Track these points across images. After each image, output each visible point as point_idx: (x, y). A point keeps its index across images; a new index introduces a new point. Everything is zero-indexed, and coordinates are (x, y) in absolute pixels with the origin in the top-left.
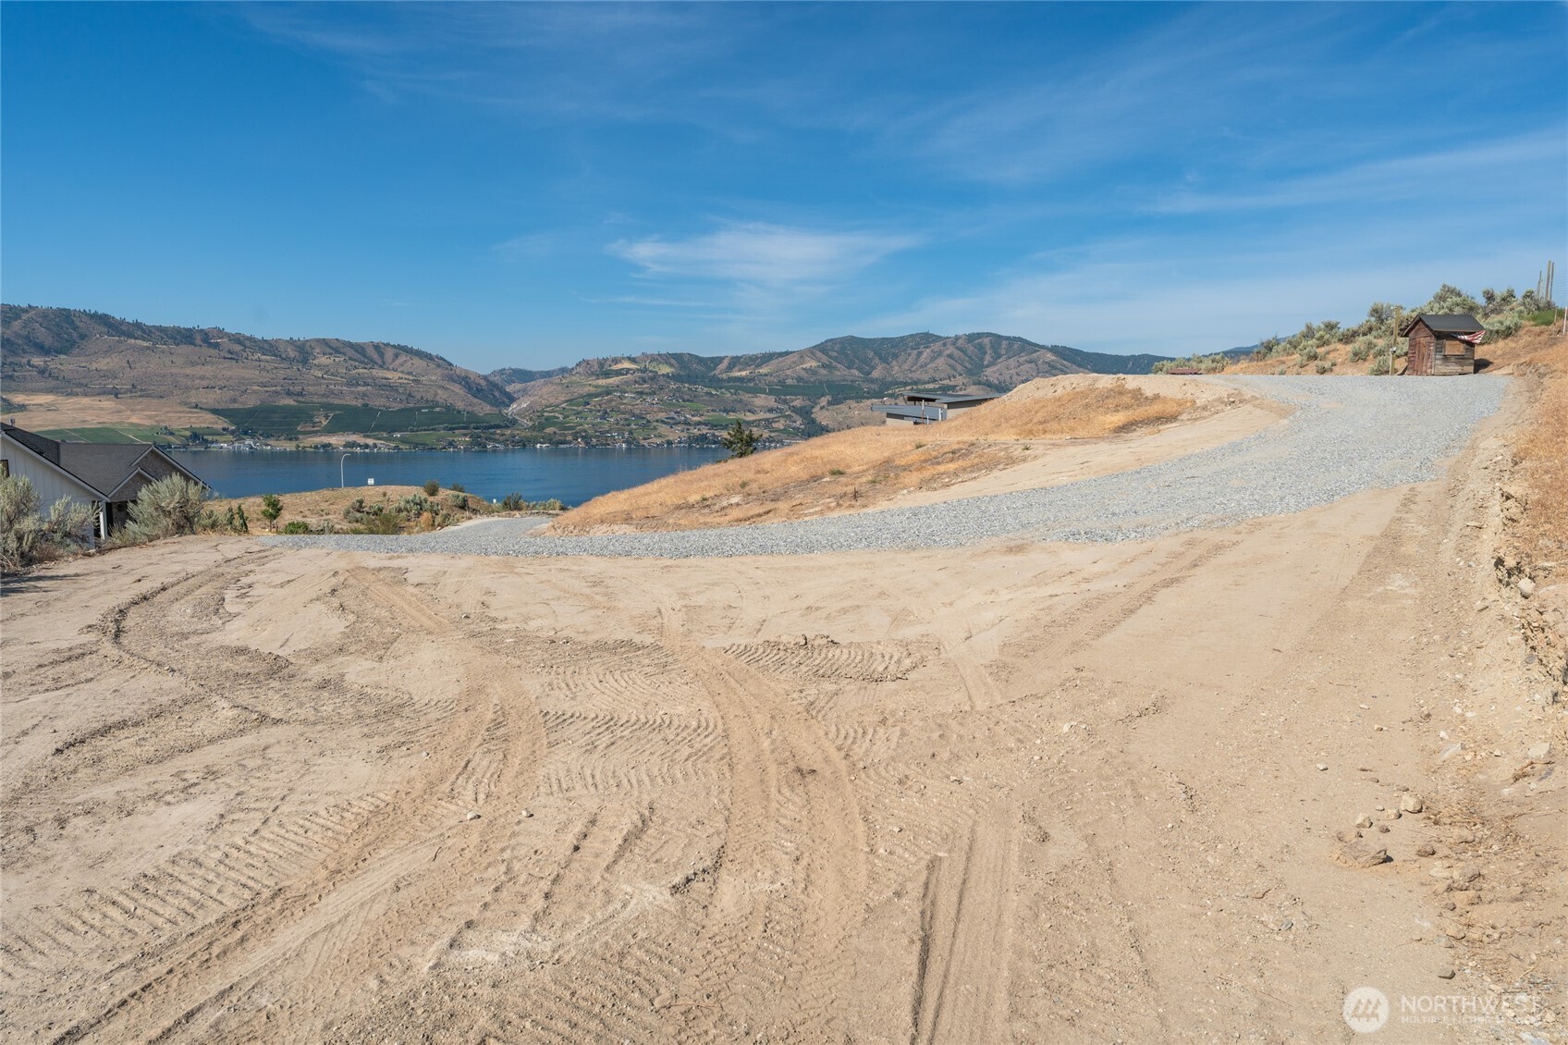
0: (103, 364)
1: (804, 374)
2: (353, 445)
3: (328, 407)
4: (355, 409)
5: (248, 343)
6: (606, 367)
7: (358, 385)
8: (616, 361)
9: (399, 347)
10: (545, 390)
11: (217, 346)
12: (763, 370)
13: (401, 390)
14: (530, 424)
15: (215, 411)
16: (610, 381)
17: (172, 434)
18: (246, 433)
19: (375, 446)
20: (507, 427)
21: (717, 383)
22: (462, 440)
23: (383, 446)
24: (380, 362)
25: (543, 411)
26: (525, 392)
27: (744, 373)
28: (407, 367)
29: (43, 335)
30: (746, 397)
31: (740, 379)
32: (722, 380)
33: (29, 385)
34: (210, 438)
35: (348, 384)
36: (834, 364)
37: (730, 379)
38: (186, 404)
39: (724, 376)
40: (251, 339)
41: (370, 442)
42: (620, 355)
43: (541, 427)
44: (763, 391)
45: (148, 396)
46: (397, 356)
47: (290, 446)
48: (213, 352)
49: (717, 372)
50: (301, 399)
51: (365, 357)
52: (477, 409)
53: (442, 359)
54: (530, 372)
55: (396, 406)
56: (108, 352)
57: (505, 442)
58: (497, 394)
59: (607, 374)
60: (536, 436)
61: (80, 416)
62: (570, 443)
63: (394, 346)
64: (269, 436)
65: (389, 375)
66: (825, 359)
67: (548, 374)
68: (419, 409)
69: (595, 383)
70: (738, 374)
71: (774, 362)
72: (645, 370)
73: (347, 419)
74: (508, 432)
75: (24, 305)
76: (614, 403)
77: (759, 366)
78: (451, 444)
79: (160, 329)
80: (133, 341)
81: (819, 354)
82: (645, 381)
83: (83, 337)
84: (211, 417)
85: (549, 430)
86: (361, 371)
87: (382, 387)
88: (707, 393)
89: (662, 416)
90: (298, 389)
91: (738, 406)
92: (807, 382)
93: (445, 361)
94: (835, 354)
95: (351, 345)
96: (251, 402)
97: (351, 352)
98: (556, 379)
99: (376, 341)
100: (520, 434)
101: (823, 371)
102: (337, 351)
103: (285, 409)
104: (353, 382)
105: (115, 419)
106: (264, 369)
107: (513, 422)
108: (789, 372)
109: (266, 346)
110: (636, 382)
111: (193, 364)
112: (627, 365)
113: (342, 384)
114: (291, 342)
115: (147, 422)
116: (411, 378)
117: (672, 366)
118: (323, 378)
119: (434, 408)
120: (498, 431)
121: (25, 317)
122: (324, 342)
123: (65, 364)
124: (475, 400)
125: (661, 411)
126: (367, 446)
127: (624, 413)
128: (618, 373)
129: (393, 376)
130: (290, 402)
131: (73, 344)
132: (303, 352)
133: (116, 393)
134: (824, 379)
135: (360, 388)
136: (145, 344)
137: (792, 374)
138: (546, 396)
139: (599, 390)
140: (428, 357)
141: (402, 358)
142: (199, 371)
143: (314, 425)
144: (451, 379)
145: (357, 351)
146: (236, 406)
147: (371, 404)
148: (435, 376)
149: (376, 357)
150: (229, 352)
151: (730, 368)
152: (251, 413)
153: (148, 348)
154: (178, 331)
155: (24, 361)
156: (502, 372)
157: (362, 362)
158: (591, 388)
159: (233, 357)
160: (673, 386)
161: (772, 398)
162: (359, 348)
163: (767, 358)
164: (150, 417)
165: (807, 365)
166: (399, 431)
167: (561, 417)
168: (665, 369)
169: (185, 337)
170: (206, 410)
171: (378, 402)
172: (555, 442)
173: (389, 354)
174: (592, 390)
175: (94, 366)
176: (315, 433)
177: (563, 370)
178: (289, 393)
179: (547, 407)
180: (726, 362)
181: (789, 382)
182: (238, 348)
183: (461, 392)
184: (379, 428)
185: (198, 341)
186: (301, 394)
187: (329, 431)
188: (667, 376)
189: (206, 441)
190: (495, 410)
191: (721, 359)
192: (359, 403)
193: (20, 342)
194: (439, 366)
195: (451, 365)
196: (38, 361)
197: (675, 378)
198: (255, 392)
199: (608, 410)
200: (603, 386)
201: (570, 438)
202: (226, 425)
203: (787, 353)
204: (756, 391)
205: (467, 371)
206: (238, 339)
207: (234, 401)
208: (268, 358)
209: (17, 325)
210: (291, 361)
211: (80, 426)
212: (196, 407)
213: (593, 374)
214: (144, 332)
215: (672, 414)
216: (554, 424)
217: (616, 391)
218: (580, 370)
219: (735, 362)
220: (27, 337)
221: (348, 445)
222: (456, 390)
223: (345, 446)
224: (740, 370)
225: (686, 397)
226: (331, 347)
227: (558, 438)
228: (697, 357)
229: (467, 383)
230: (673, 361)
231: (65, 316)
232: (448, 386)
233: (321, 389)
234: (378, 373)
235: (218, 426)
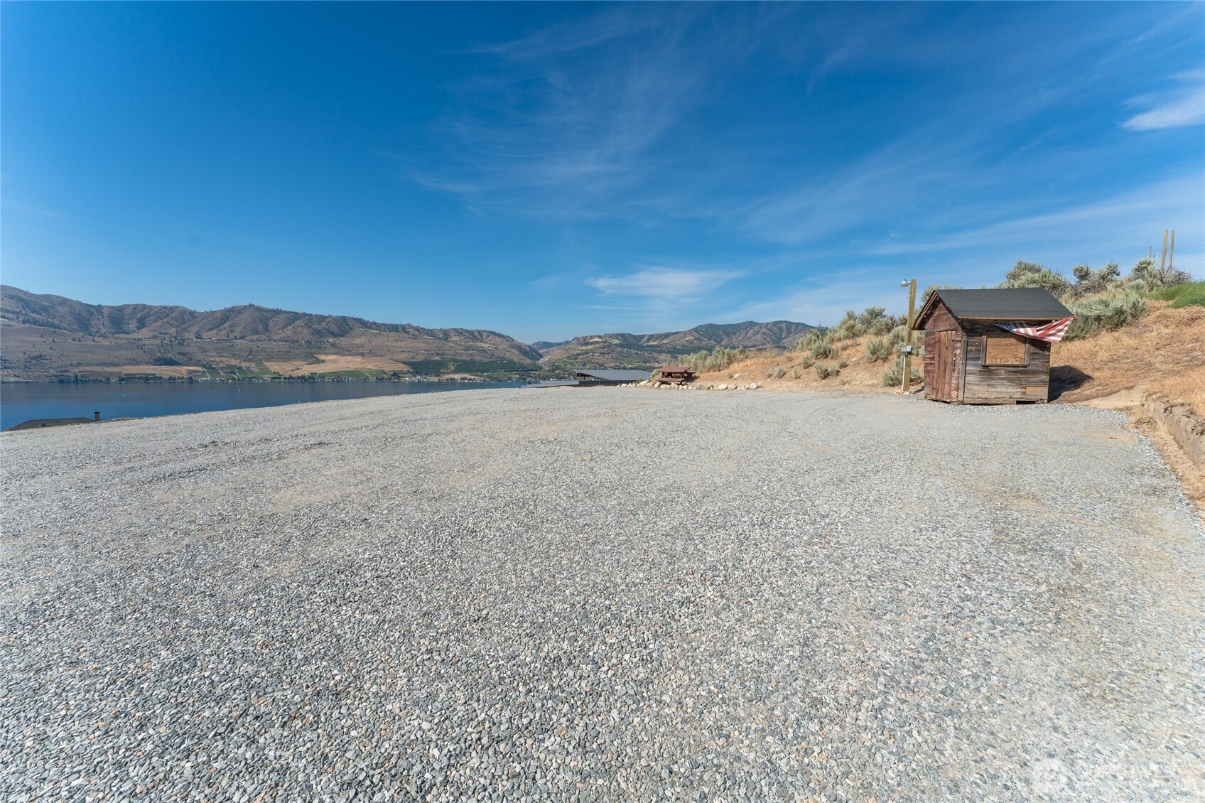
0: (358, 341)
1: (686, 343)
2: (465, 379)
3: (455, 361)
4: (467, 361)
5: (421, 331)
6: (587, 341)
7: (469, 350)
8: (592, 337)
9: (489, 332)
10: (557, 352)
11: (408, 332)
12: (665, 341)
13: (489, 352)
15: (405, 363)
16: (588, 347)
17: (385, 373)
18: (417, 373)
19: (474, 379)
20: (537, 370)
21: (641, 348)
22: (515, 376)
24: (480, 339)
25: (555, 362)
26: (548, 353)
27: (655, 343)
28: (493, 342)
29: (334, 329)
30: (655, 355)
31: (653, 346)
32: (644, 347)
33: (327, 351)
34: (401, 375)
35: (464, 350)
36: (702, 338)
37: (648, 346)
38: (392, 359)
39: (645, 344)
40: (423, 329)
41: (472, 377)
42: (593, 334)
43: (553, 370)
44: (664, 352)
45: (376, 356)
46: (488, 336)
47: (436, 379)
48: (406, 335)
49: (641, 343)
50: (443, 357)
51: (474, 336)
52: (523, 362)
53: (509, 337)
54: (551, 343)
55: (486, 360)
56: (360, 336)
57: (535, 378)
58: (534, 354)
59: (587, 344)
60: (551, 375)
61: (346, 365)
63: (487, 332)
64: (427, 374)
65: (483, 345)
66: (697, 335)
67: (559, 344)
68: (496, 362)
69: (581, 348)
70: (652, 343)
71: (671, 338)
72: (606, 342)
73: (463, 366)
74: (537, 373)
75: (327, 315)
76: (589, 359)
77: (663, 339)
78: (510, 378)
79: (384, 325)
80: (371, 330)
81: (694, 333)
82: (605, 348)
83: (351, 329)
84: (402, 365)
85: (557, 372)
86: (471, 343)
87: (480, 351)
88: (636, 353)
89: (613, 365)
90: (442, 352)
91: (651, 359)
92: (687, 347)
94: (702, 333)
95: (468, 331)
96: (420, 358)
97: (468, 335)
98: (563, 347)
99: (479, 329)
100: (543, 373)
101: (696, 342)
102: (461, 334)
103: (437, 362)
104: (467, 349)
105: (361, 366)
106: (428, 342)
107: (540, 368)
108: (678, 342)
109: (430, 332)
110: (601, 348)
111: (397, 341)
112: (597, 339)
113: (462, 350)
114: (441, 330)
115: (375, 368)
116: (494, 346)
117: (619, 339)
118: (454, 347)
119: (503, 361)
120: (533, 372)
121: (327, 320)
122: (456, 330)
123: (343, 341)
124: (523, 357)
125: (612, 362)
126: (470, 379)
128: (593, 343)
129: (486, 346)
130: (438, 358)
131: (347, 332)
132: (446, 334)
133: (363, 355)
134: (696, 345)
135: (470, 352)
136: (377, 332)
137: (679, 344)
138: (557, 355)
139: (582, 352)
140: (503, 336)
141: (490, 338)
142: (399, 344)
143: (448, 369)
144: (513, 347)
146: (414, 360)
147: (474, 359)
148: (505, 345)
149: (479, 337)
150: (413, 335)
151: (648, 340)
152: (421, 363)
153: (378, 334)
154: (391, 325)
155: (326, 340)
156: (538, 343)
157: (472, 339)
159: (415, 337)
160: (619, 350)
161: (669, 355)
162: (471, 333)
163: (667, 335)
164: (376, 366)
165: (688, 339)
166: (486, 372)
167: (563, 365)
168: (616, 341)
169: (394, 328)
170: (401, 362)
171: (478, 358)
173: (485, 335)
174: (579, 352)
175: (355, 342)
176: (448, 373)
177: (567, 342)
178: (438, 354)
179: (557, 360)
180: (646, 338)
181: (678, 347)
182: (417, 333)
183: (517, 353)
184: (476, 371)
185: (400, 330)
186: (443, 355)
187: (455, 372)
188: (616, 345)
189: (399, 377)
190: (532, 362)
191: (644, 336)
192: (469, 359)
193: (324, 331)
194: (507, 341)
195: (513, 340)
196: (331, 340)
197: (620, 345)
198: (423, 354)
199: (587, 362)
200: (584, 350)
201: (567, 376)
202: (409, 369)
203: (678, 333)
204: (661, 352)
205: (520, 343)
206: (417, 329)
207: (413, 358)
208: (430, 337)
209: (324, 323)
210: (440, 339)
211: (345, 370)
212: (397, 361)
213: (580, 344)
214: (377, 326)
215: (618, 364)
216: (559, 369)
217: (590, 352)
218: (574, 342)
219: (651, 337)
220: (328, 329)
221: (462, 379)
222: (514, 352)
223: (461, 379)
224: (653, 341)
225: (625, 355)
226: (457, 332)
227: (561, 375)
228: (632, 335)
229: (520, 348)
230: (620, 337)
231: (344, 319)
232: (511, 350)
233: (453, 352)
234: (479, 344)
235: (405, 370)
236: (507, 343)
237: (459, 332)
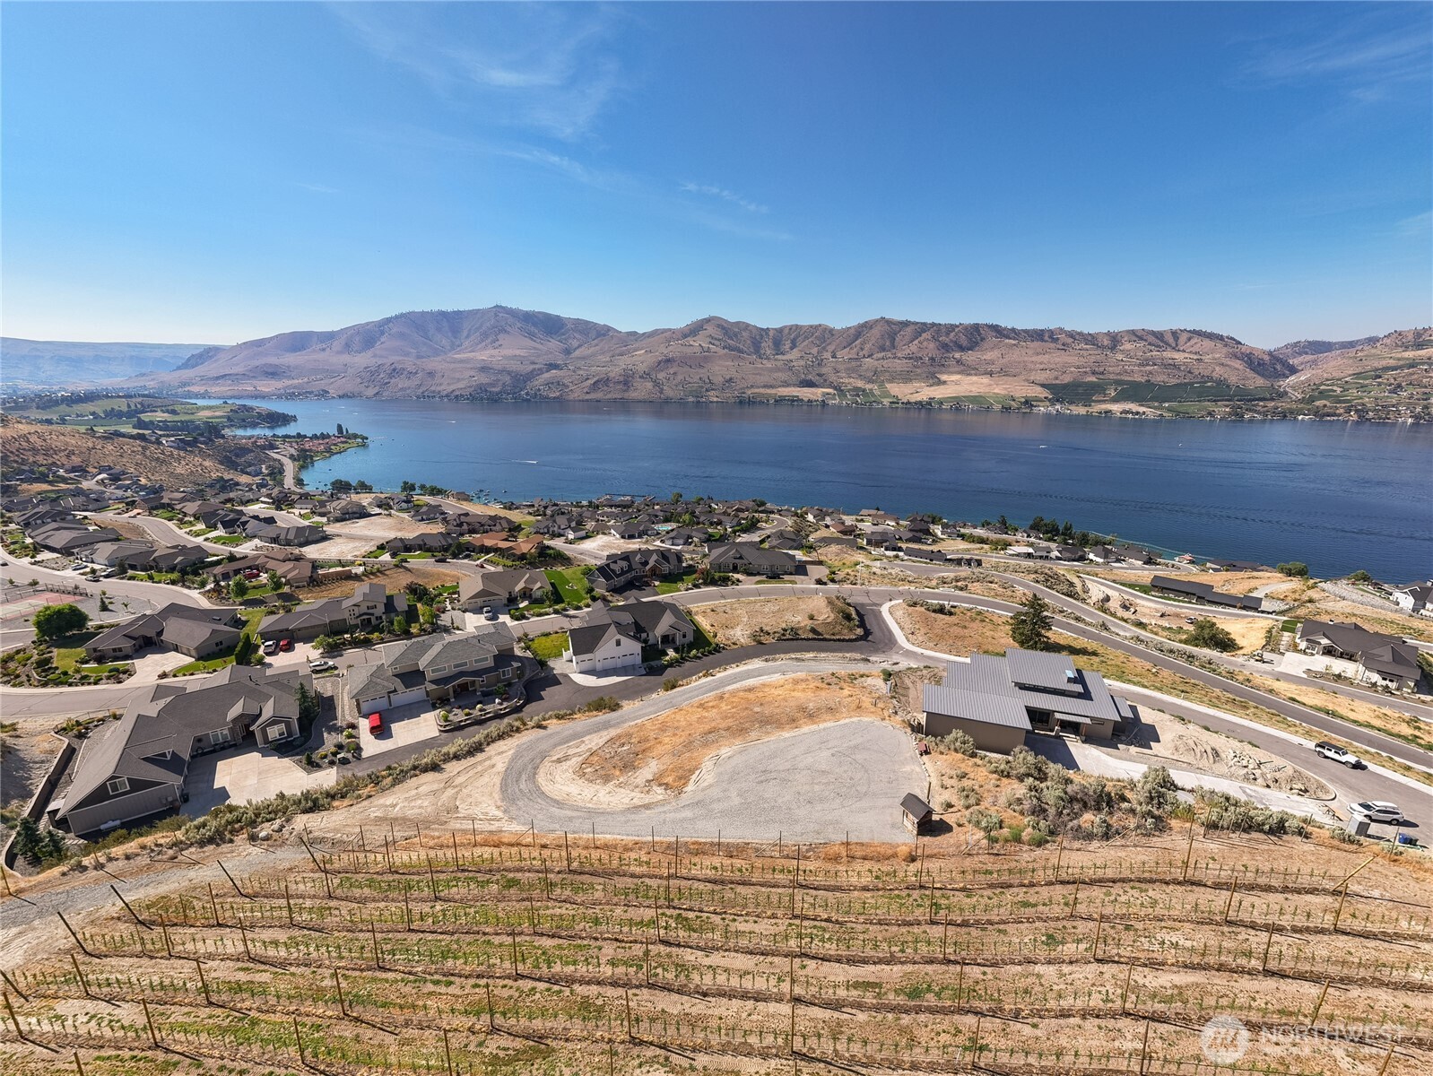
0: (988, 356)
2: (1127, 412)
3: (1118, 382)
4: (1139, 385)
5: (1077, 337)
7: (1148, 365)
13: (1182, 368)
14: (1300, 397)
15: (1043, 386)
18: (1058, 401)
20: (1272, 399)
22: (1222, 410)
23: (1149, 412)
24: (1173, 345)
26: (1312, 363)
29: (964, 340)
33: (951, 370)
35: (1140, 365)
40: (1080, 334)
41: (1142, 409)
43: (1312, 400)
45: (1008, 375)
46: (1189, 339)
48: (1053, 345)
50: (1101, 377)
51: (1162, 341)
52: (1249, 383)
53: (1232, 339)
55: (1174, 381)
56: (992, 349)
58: (1278, 367)
60: (1302, 409)
62: (1340, 415)
63: (1190, 331)
64: (1071, 403)
68: (1192, 384)
69: (1399, 356)
73: (1132, 391)
78: (1210, 414)
83: (983, 340)
84: (1039, 389)
85: (1319, 403)
86: (1155, 353)
87: (1166, 366)
90: (1101, 369)
93: (1234, 340)
95: (1153, 333)
96: (1067, 379)
97: (1151, 339)
98: (1352, 352)
100: (1282, 405)
102: (1141, 338)
103: (1090, 384)
105: (987, 390)
106: (1082, 355)
109: (1090, 338)
111: (1038, 354)
113: (1135, 366)
114: (1107, 333)
115: (1003, 392)
116: (1195, 357)
118: (1124, 360)
119: (1206, 382)
120: (1261, 403)
122: (1133, 332)
126: (1137, 413)
127: (1426, 387)
129: (1179, 357)
130: (1093, 379)
131: (977, 344)
132: (1115, 340)
133: (991, 374)
135: (1148, 368)
138: (1330, 370)
139: (1401, 363)
140: (1221, 338)
141: (1193, 342)
142: (1040, 357)
143: (1105, 395)
144: (1234, 356)
145: (1157, 337)
146: (1057, 382)
147: (1153, 380)
148: (1220, 353)
149: (1171, 341)
152: (1065, 386)
155: (952, 355)
157: (1159, 346)
158: (1391, 361)
162: (1159, 336)
166: (1168, 402)
167: (1339, 390)
170: (1038, 384)
171: (1160, 378)
172: (1320, 414)
173: (1183, 338)
175: (984, 357)
176: (1104, 402)
178: (1094, 373)
179: (1327, 380)
183: (1241, 367)
184: (1152, 399)
185: (1046, 338)
186: (1102, 373)
187: (1115, 400)
189: (1032, 405)
190: (1268, 383)
192: (1143, 380)
194: (1226, 345)
195: (1238, 343)
196: (957, 355)
198: (1072, 372)
199: (1404, 384)
200: (1407, 359)
201: (1341, 411)
205: (1253, 348)
206: (1071, 335)
207: (1057, 378)
208: (1088, 347)
210: (1103, 347)
212: (1032, 383)
213: (1402, 345)
216: (1326, 398)
217: (1423, 364)
218: (1388, 341)
222: (1237, 366)
223: (1122, 413)
226: (1137, 336)
227: (1326, 410)
229: (1250, 358)
232: (1229, 363)
233: (1118, 370)
234: (1168, 354)
235: (1042, 396)
236: (1225, 350)
237: (1136, 335)
